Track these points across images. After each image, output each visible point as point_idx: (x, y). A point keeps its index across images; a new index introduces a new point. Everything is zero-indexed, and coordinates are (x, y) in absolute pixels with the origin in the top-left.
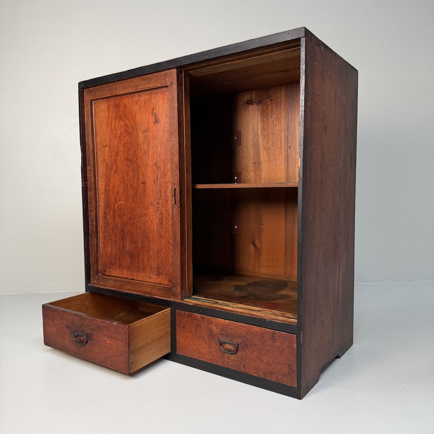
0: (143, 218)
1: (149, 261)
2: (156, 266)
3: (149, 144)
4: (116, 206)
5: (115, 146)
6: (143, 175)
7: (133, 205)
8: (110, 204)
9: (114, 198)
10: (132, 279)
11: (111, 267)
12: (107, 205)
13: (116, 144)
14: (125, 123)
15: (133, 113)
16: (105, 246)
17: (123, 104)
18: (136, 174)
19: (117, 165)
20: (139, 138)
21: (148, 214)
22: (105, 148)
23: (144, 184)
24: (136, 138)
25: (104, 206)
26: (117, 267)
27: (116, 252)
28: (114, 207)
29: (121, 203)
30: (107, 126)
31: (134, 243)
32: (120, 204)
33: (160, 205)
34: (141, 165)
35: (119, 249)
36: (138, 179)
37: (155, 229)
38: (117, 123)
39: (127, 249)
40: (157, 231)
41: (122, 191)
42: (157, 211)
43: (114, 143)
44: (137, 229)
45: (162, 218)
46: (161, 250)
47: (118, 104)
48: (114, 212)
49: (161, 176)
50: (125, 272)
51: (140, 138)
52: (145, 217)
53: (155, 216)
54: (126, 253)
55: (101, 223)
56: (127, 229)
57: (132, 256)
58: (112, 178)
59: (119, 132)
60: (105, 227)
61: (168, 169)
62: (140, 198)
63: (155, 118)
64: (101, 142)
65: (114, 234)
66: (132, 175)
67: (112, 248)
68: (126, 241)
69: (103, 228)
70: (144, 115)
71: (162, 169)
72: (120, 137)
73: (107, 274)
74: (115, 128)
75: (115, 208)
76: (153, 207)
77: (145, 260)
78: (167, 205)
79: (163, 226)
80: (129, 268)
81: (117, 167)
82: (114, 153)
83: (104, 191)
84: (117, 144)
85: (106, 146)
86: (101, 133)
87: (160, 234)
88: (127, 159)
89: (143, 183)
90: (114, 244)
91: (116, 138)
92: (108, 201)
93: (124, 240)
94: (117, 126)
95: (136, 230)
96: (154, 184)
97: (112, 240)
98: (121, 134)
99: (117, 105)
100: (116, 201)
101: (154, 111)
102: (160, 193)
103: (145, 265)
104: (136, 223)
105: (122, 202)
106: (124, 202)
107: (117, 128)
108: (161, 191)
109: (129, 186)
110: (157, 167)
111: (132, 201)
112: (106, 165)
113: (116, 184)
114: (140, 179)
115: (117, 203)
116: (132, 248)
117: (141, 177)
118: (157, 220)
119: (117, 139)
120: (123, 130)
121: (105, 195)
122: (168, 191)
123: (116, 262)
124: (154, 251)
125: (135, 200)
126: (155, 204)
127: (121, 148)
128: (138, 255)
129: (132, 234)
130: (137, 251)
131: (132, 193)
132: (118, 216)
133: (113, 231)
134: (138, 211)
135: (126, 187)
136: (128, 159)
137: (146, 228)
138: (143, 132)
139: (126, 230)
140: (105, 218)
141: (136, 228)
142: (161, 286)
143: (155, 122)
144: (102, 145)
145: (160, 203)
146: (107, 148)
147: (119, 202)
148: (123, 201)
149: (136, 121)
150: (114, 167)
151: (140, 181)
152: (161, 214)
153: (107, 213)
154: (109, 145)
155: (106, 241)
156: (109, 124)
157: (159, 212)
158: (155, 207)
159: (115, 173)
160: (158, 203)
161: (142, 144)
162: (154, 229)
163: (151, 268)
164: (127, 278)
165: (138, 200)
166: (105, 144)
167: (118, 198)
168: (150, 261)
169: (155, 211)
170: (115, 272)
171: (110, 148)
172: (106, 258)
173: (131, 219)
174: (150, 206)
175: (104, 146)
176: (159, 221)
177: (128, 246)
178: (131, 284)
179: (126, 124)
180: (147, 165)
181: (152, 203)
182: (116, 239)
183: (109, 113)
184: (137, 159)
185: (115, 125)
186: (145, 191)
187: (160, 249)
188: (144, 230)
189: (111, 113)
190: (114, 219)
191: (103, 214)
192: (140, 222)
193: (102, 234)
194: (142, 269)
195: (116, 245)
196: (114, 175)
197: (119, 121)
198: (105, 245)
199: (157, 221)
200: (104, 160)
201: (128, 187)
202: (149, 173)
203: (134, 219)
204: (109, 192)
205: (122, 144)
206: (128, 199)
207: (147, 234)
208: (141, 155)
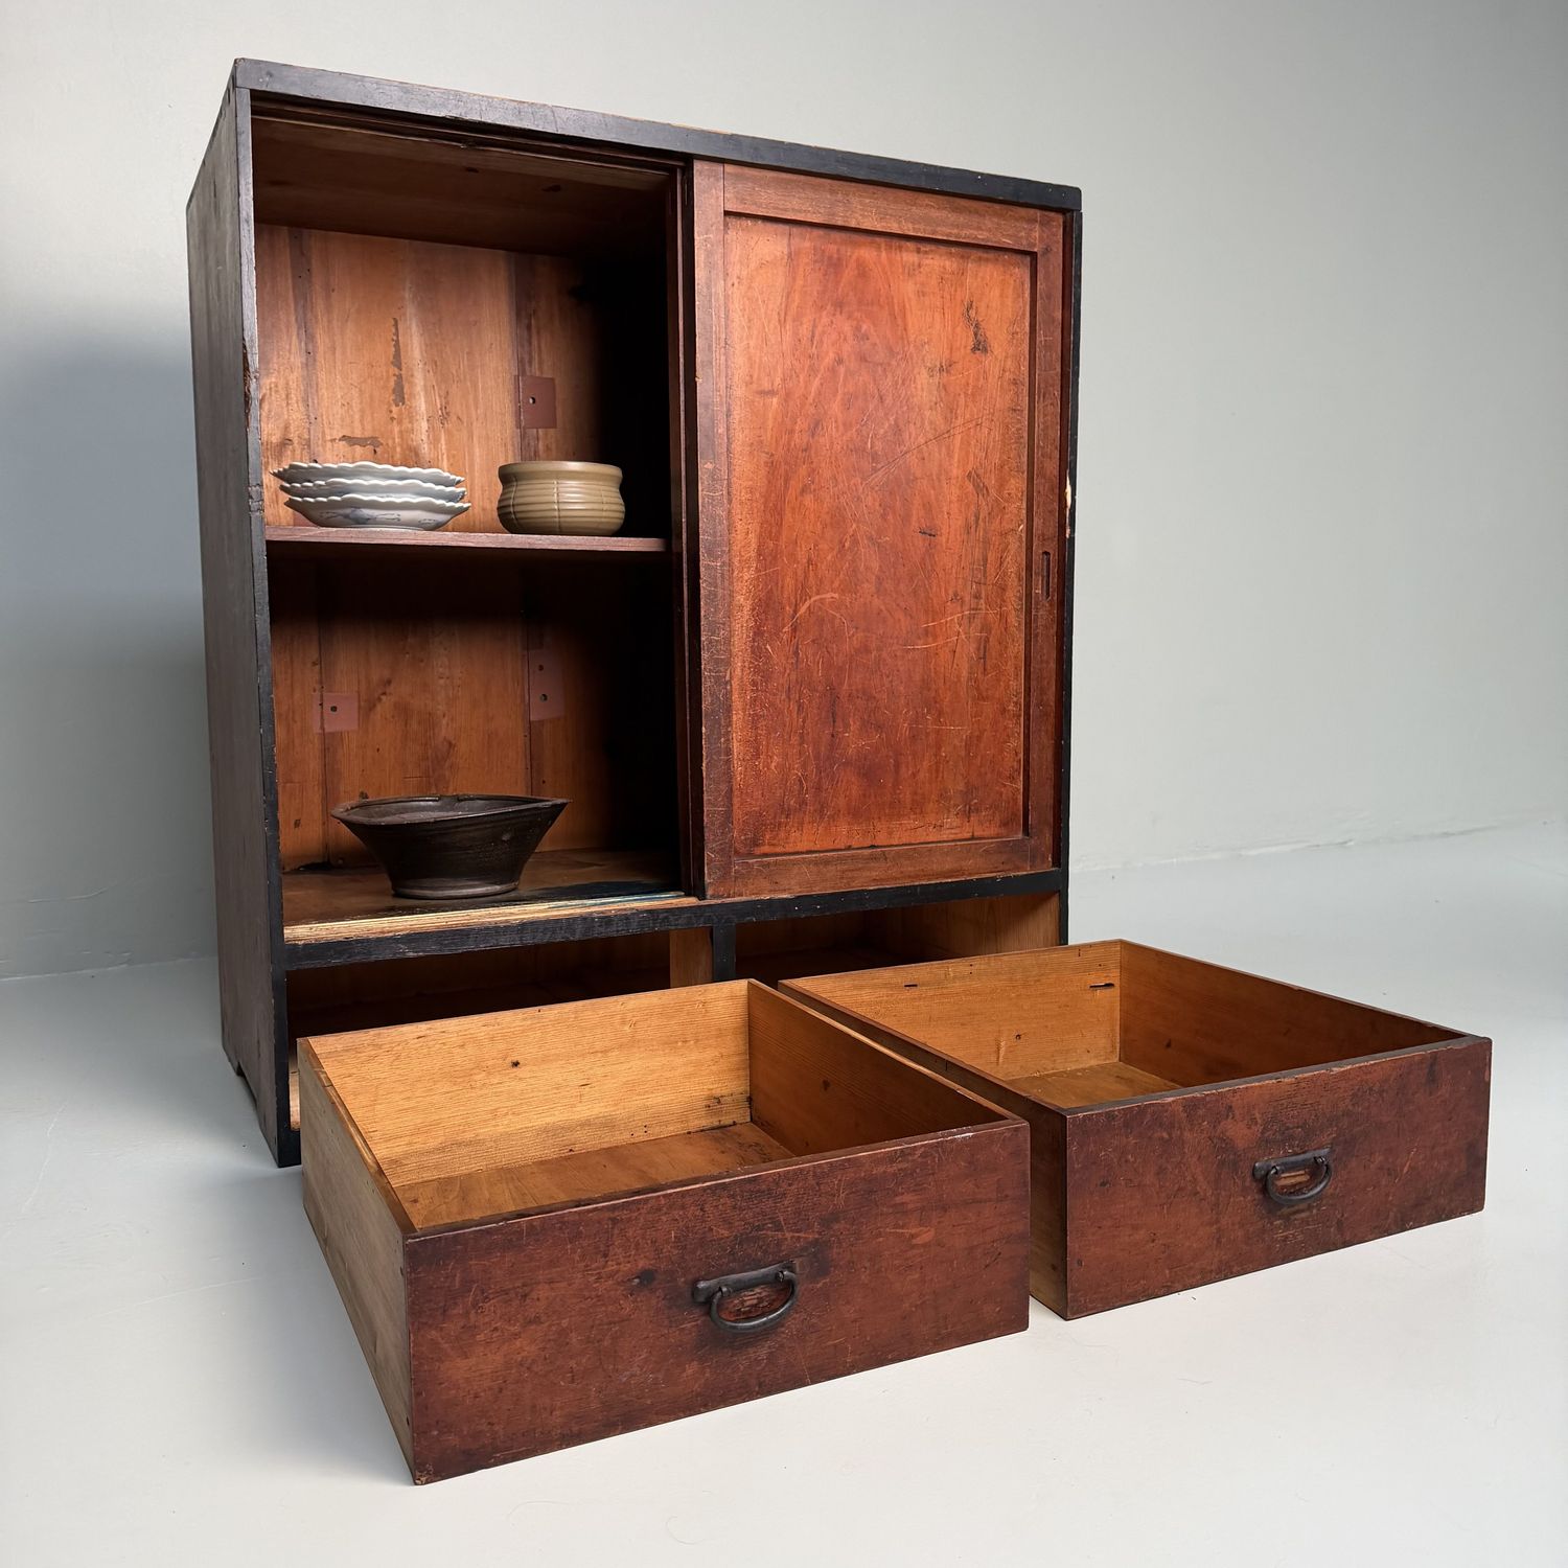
0: (918, 643)
1: (937, 777)
2: (961, 787)
3: (952, 412)
4: (803, 609)
5: (810, 400)
6: (928, 507)
7: (877, 602)
8: (780, 603)
9: (796, 580)
10: (873, 847)
11: (780, 824)
12: (766, 606)
13: (813, 394)
14: (858, 328)
15: (895, 301)
16: (757, 755)
17: (853, 264)
18: (899, 504)
19: (814, 465)
20: (916, 388)
21: (941, 629)
22: (768, 400)
23: (930, 535)
24: (903, 384)
25: (753, 610)
26: (807, 819)
27: (804, 766)
28: (795, 612)
29: (823, 596)
30: (782, 323)
31: (879, 727)
32: (822, 601)
33: (982, 601)
34: (918, 475)
35: (817, 757)
36: (906, 519)
37: (965, 673)
38: (825, 320)
39: (851, 751)
40: (970, 679)
41: (829, 558)
42: (971, 618)
43: (806, 387)
44: (891, 682)
45: (987, 640)
46: (979, 738)
47: (835, 256)
48: (794, 630)
49: (989, 514)
50: (844, 829)
51: (919, 387)
52: (930, 639)
53: (963, 637)
54: (847, 763)
55: (739, 670)
56: (850, 685)
57: (869, 773)
58: (788, 511)
59: (831, 355)
60: (754, 683)
61: (1009, 494)
62: (911, 580)
63: (976, 334)
64: (751, 376)
65: (794, 707)
66: (877, 504)
67: (785, 756)
68: (847, 726)
69: (750, 687)
70: (938, 316)
71: (993, 492)
72: (833, 371)
73: (766, 849)
74: (813, 336)
75: (801, 616)
76: (959, 609)
77: (924, 777)
78: (1004, 601)
79: (988, 663)
80: (856, 814)
81: (811, 472)
82: (802, 424)
83: (753, 554)
84: (820, 393)
85: (772, 393)
86: (752, 343)
87: (978, 689)
88: (859, 451)
89: (924, 533)
90: (795, 740)
91: (813, 370)
92: (770, 592)
93: (839, 723)
94: (824, 332)
95: (887, 684)
96: (965, 537)
97: (787, 729)
98: (840, 361)
99: (830, 258)
100: (803, 592)
101: (972, 313)
102: (985, 565)
103: (920, 791)
104: (889, 660)
105: (828, 595)
106: (836, 596)
107: (825, 340)
108: (985, 560)
109: (863, 541)
110: (976, 486)
111: (873, 589)
112: (766, 463)
113: (805, 531)
114: (914, 518)
115: (807, 596)
116: (871, 747)
117: (917, 512)
118: (972, 647)
119: (819, 376)
120: (849, 349)
121: (757, 570)
122: (1008, 559)
123: (803, 803)
124: (956, 742)
125: (888, 586)
126: (967, 599)
127: (835, 408)
128: (897, 766)
129: (871, 698)
130: (891, 754)
131: (875, 565)
132: (813, 641)
133: (788, 697)
134: (899, 620)
135: (847, 545)
136: (864, 450)
137: (933, 674)
138: (931, 370)
139: (845, 687)
140: (757, 652)
141: (888, 677)
142: (992, 843)
143: (975, 349)
144: (754, 386)
145: (983, 595)
146: (775, 400)
147: (818, 594)
148: (834, 590)
149: (905, 329)
150: (802, 471)
151: (914, 524)
152: (986, 627)
153: (767, 635)
154: (782, 392)
155: (761, 735)
156: (789, 318)
157: (978, 622)
158: (966, 607)
159: (801, 494)
160: (977, 597)
161: (928, 407)
162: (959, 677)
163: (943, 796)
164: (849, 848)
165: (902, 586)
166: (766, 386)
167: (812, 580)
168: (941, 775)
169: (966, 621)
170: (803, 838)
171: (786, 401)
172: (758, 794)
173: (868, 651)
174: (949, 604)
175: (763, 393)
176: (979, 649)
177: (854, 741)
178: (886, 859)
179: (863, 331)
180: (943, 477)
181: (956, 594)
182: (804, 722)
183: (794, 279)
184: (902, 453)
185: (815, 326)
186: (932, 556)
187: (977, 733)
188: (923, 680)
189: (800, 282)
190: (796, 653)
191: (748, 636)
193: (744, 710)
194: (909, 806)
195: (802, 744)
196: (800, 498)
197: (834, 315)
198: (757, 749)
199: (972, 650)
200: (761, 442)
201: (855, 542)
202: (948, 502)
203: (879, 649)
204: (775, 558)
205: (839, 398)
206: (856, 585)
207: (933, 695)
208: (923, 441)
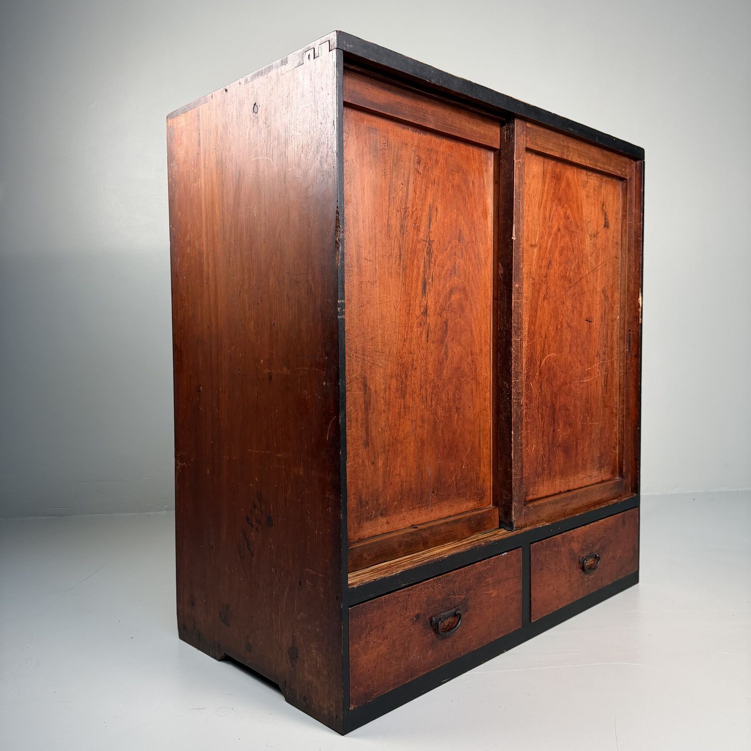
0: (585, 378)
1: (591, 451)
2: (599, 455)
4: (543, 363)
5: (548, 249)
6: (589, 307)
7: (569, 358)
8: (535, 360)
9: (541, 347)
10: (569, 491)
11: (535, 482)
12: (531, 361)
13: (549, 247)
14: (566, 214)
15: (580, 201)
16: (528, 446)
17: (565, 179)
18: (578, 305)
19: (548, 285)
21: (593, 371)
22: (533, 250)
23: (590, 321)
24: (581, 243)
25: (525, 363)
26: (545, 478)
27: (544, 449)
28: (540, 364)
30: (539, 208)
31: (570, 425)
32: (550, 358)
33: (605, 355)
34: (586, 291)
35: (549, 445)
36: (581, 313)
37: (600, 393)
38: (554, 209)
39: (560, 439)
40: (601, 396)
41: (551, 334)
42: (602, 364)
43: (547, 243)
44: (575, 400)
45: (607, 375)
46: (605, 428)
47: (559, 175)
48: (540, 373)
49: (609, 310)
50: (558, 482)
51: (586, 245)
52: (589, 377)
53: (600, 374)
54: (559, 446)
56: (559, 403)
57: (567, 450)
58: (539, 310)
59: (556, 227)
60: (526, 405)
61: (615, 300)
62: (582, 345)
63: (605, 219)
64: (528, 237)
65: (540, 416)
66: (570, 305)
67: (537, 444)
68: (558, 425)
70: (593, 208)
71: (610, 299)
72: (556, 234)
74: (550, 216)
75: (542, 366)
76: (599, 360)
77: (586, 450)
78: (612, 354)
80: (562, 473)
81: (547, 288)
82: (545, 263)
83: (526, 333)
84: (551, 247)
85: (535, 246)
87: (604, 402)
88: (564, 277)
89: (587, 320)
90: (540, 434)
91: (550, 234)
92: (532, 354)
93: (556, 424)
94: (554, 214)
95: (573, 402)
97: (538, 429)
98: (559, 230)
99: (557, 175)
100: (542, 353)
101: (604, 208)
102: (606, 337)
103: (585, 458)
104: (574, 389)
105: (551, 355)
106: (555, 354)
107: (554, 218)
108: (607, 334)
109: (565, 325)
110: (605, 296)
111: (568, 351)
112: (532, 283)
113: (544, 320)
114: (585, 313)
115: (543, 356)
116: (567, 436)
117: (585, 310)
119: (552, 238)
120: (562, 224)
121: (528, 342)
122: (614, 334)
123: (544, 469)
124: (597, 430)
125: (574, 349)
126: (601, 354)
127: (556, 255)
128: (577, 446)
129: (567, 409)
130: (574, 439)
131: (569, 338)
132: (546, 379)
133: (538, 411)
134: (578, 367)
135: (559, 327)
136: (566, 277)
137: (590, 394)
138: (591, 236)
139: (558, 404)
140: (527, 386)
141: (573, 397)
142: (611, 483)
143: (605, 226)
144: (529, 243)
145: (606, 352)
146: (536, 249)
147: (547, 353)
148: (554, 351)
149: (583, 216)
150: (544, 288)
151: (584, 316)
152: (606, 369)
153: (531, 377)
154: (539, 246)
155: (529, 434)
157: (604, 366)
158: (601, 359)
159: (543, 300)
160: (604, 352)
161: (590, 255)
162: (598, 396)
163: (592, 460)
164: (560, 493)
165: (579, 349)
166: (534, 243)
167: (546, 347)
170: (543, 489)
171: (540, 251)
172: (528, 466)
173: (566, 384)
174: (595, 357)
175: (532, 246)
176: (604, 380)
177: (562, 433)
180: (594, 292)
181: (598, 352)
182: (544, 424)
183: (544, 186)
184: (581, 279)
185: (551, 211)
186: (590, 333)
187: (604, 425)
188: (586, 398)
189: (546, 187)
190: (541, 387)
191: (524, 379)
192: (581, 386)
194: (581, 467)
195: (543, 437)
196: (543, 302)
197: (559, 206)
198: (527, 442)
200: (531, 272)
201: (562, 326)
202: (597, 305)
203: (570, 383)
204: (534, 335)
205: (558, 249)
206: (562, 348)
207: (590, 406)
208: (587, 272)
